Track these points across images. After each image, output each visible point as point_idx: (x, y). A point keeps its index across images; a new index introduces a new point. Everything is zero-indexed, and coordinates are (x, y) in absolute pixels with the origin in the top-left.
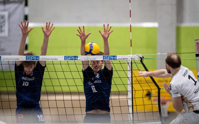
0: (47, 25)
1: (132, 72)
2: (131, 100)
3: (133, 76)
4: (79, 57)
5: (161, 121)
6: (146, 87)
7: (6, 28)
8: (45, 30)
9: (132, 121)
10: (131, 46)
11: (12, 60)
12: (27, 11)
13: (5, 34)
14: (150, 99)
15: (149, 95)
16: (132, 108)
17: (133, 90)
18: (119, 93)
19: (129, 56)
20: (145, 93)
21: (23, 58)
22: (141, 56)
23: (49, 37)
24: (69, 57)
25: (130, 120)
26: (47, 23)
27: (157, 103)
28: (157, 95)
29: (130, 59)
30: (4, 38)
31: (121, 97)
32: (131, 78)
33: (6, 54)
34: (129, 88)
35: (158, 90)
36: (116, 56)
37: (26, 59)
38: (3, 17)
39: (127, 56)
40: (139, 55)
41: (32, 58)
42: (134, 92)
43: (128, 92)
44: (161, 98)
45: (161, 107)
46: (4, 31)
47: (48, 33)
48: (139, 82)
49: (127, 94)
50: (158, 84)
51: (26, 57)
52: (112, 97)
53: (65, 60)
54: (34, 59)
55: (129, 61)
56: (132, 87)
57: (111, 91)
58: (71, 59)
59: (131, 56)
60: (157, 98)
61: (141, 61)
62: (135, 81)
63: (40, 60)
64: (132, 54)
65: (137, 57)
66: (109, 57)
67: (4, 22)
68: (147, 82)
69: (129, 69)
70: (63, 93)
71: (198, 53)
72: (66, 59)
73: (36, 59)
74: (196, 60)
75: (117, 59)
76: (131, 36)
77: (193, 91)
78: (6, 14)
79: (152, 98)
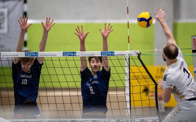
0: (47, 20)
1: (129, 68)
2: (128, 95)
3: (131, 71)
4: (78, 53)
5: (159, 116)
6: (144, 83)
7: (5, 25)
8: (45, 25)
9: (130, 116)
10: (129, 43)
11: (11, 56)
12: (26, 8)
13: (5, 30)
14: (147, 94)
15: (146, 90)
16: (129, 103)
17: (131, 85)
18: (117, 89)
19: (127, 52)
20: (143, 88)
21: (22, 55)
22: (138, 52)
23: (48, 33)
24: (67, 53)
25: (127, 115)
26: (47, 18)
27: (154, 98)
28: (154, 90)
29: (128, 55)
30: (4, 34)
31: (119, 93)
32: (128, 74)
33: (5, 51)
34: (127, 84)
35: (155, 85)
36: (114, 52)
37: (25, 56)
38: (2, 14)
39: (125, 52)
40: (136, 51)
41: (31, 54)
42: (131, 88)
43: (126, 88)
44: (159, 94)
45: (158, 102)
46: (3, 28)
47: (48, 28)
48: (137, 78)
49: (125, 90)
50: (155, 79)
51: (25, 53)
52: (110, 93)
53: (63, 56)
54: (33, 56)
55: (127, 57)
56: (130, 82)
57: (109, 87)
58: (69, 55)
59: (128, 52)
60: (154, 93)
61: (139, 57)
62: (133, 77)
63: (39, 56)
64: (130, 50)
65: (134, 52)
66: (107, 53)
67: (3, 19)
68: (144, 78)
69: (126, 64)
70: (61, 89)
71: (195, 49)
72: (65, 55)
73: (35, 55)
74: (193, 56)
75: (115, 54)
76: (128, 32)
77: (186, 84)
78: (5, 11)
79: (150, 94)
